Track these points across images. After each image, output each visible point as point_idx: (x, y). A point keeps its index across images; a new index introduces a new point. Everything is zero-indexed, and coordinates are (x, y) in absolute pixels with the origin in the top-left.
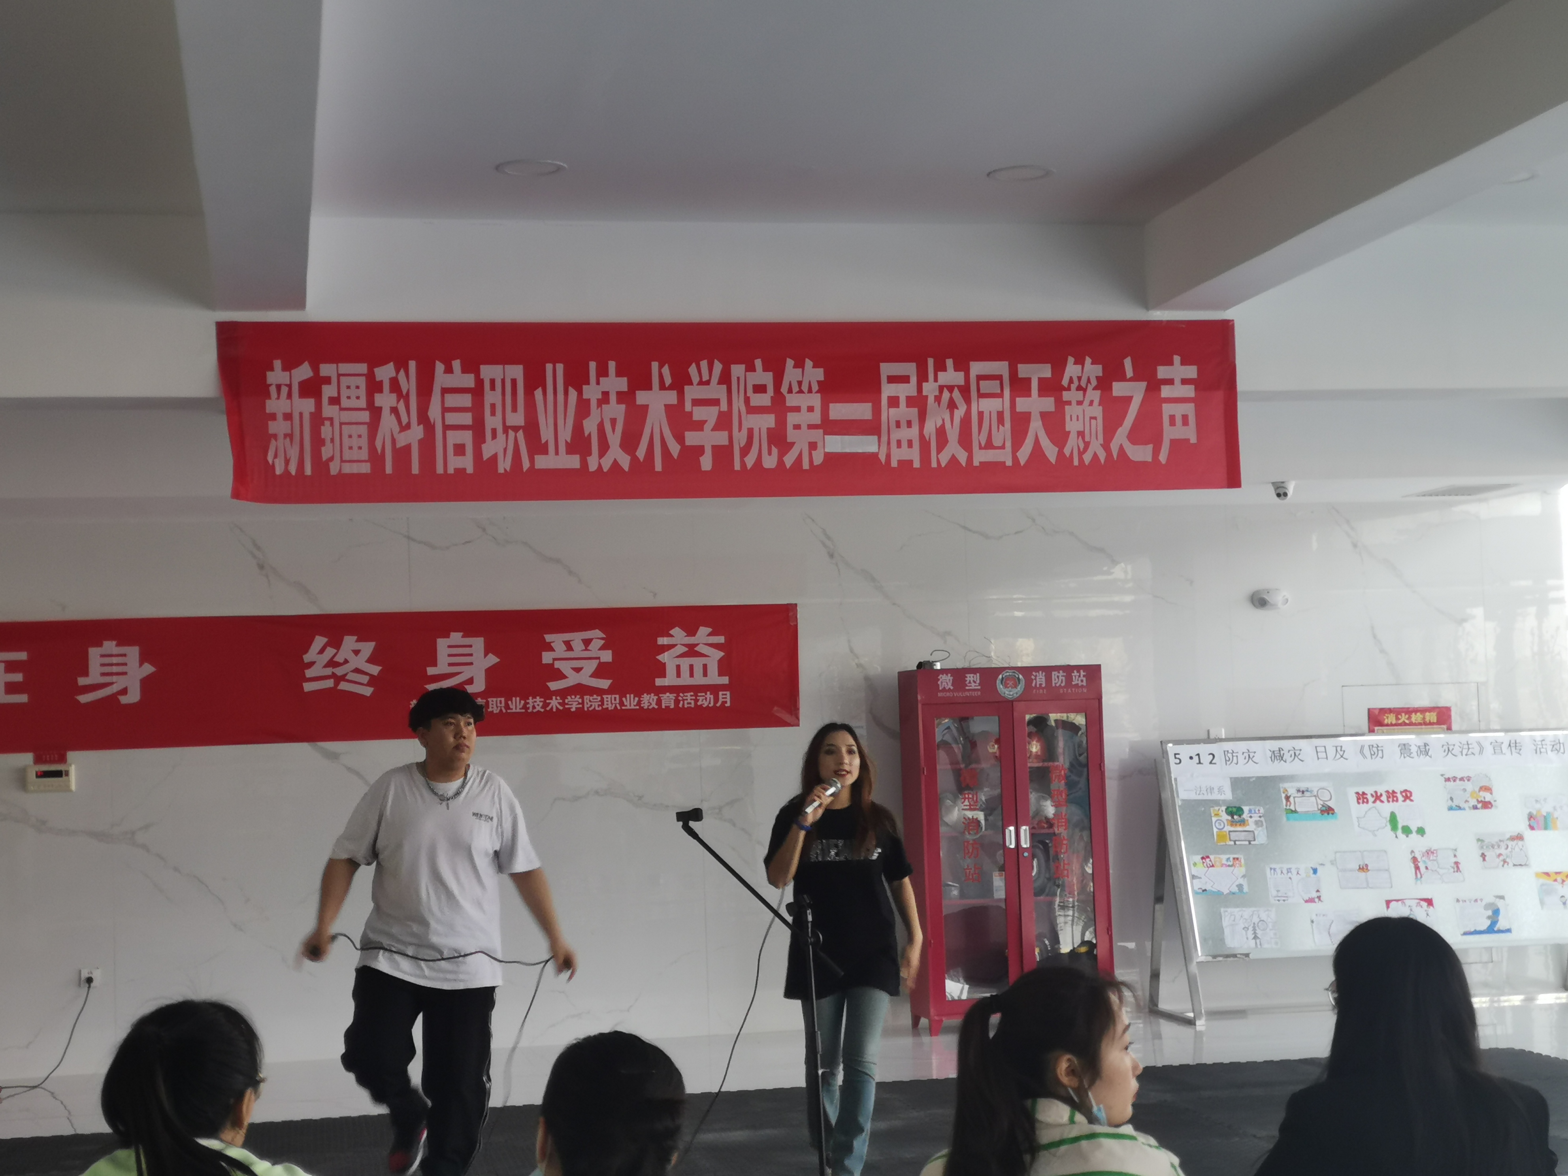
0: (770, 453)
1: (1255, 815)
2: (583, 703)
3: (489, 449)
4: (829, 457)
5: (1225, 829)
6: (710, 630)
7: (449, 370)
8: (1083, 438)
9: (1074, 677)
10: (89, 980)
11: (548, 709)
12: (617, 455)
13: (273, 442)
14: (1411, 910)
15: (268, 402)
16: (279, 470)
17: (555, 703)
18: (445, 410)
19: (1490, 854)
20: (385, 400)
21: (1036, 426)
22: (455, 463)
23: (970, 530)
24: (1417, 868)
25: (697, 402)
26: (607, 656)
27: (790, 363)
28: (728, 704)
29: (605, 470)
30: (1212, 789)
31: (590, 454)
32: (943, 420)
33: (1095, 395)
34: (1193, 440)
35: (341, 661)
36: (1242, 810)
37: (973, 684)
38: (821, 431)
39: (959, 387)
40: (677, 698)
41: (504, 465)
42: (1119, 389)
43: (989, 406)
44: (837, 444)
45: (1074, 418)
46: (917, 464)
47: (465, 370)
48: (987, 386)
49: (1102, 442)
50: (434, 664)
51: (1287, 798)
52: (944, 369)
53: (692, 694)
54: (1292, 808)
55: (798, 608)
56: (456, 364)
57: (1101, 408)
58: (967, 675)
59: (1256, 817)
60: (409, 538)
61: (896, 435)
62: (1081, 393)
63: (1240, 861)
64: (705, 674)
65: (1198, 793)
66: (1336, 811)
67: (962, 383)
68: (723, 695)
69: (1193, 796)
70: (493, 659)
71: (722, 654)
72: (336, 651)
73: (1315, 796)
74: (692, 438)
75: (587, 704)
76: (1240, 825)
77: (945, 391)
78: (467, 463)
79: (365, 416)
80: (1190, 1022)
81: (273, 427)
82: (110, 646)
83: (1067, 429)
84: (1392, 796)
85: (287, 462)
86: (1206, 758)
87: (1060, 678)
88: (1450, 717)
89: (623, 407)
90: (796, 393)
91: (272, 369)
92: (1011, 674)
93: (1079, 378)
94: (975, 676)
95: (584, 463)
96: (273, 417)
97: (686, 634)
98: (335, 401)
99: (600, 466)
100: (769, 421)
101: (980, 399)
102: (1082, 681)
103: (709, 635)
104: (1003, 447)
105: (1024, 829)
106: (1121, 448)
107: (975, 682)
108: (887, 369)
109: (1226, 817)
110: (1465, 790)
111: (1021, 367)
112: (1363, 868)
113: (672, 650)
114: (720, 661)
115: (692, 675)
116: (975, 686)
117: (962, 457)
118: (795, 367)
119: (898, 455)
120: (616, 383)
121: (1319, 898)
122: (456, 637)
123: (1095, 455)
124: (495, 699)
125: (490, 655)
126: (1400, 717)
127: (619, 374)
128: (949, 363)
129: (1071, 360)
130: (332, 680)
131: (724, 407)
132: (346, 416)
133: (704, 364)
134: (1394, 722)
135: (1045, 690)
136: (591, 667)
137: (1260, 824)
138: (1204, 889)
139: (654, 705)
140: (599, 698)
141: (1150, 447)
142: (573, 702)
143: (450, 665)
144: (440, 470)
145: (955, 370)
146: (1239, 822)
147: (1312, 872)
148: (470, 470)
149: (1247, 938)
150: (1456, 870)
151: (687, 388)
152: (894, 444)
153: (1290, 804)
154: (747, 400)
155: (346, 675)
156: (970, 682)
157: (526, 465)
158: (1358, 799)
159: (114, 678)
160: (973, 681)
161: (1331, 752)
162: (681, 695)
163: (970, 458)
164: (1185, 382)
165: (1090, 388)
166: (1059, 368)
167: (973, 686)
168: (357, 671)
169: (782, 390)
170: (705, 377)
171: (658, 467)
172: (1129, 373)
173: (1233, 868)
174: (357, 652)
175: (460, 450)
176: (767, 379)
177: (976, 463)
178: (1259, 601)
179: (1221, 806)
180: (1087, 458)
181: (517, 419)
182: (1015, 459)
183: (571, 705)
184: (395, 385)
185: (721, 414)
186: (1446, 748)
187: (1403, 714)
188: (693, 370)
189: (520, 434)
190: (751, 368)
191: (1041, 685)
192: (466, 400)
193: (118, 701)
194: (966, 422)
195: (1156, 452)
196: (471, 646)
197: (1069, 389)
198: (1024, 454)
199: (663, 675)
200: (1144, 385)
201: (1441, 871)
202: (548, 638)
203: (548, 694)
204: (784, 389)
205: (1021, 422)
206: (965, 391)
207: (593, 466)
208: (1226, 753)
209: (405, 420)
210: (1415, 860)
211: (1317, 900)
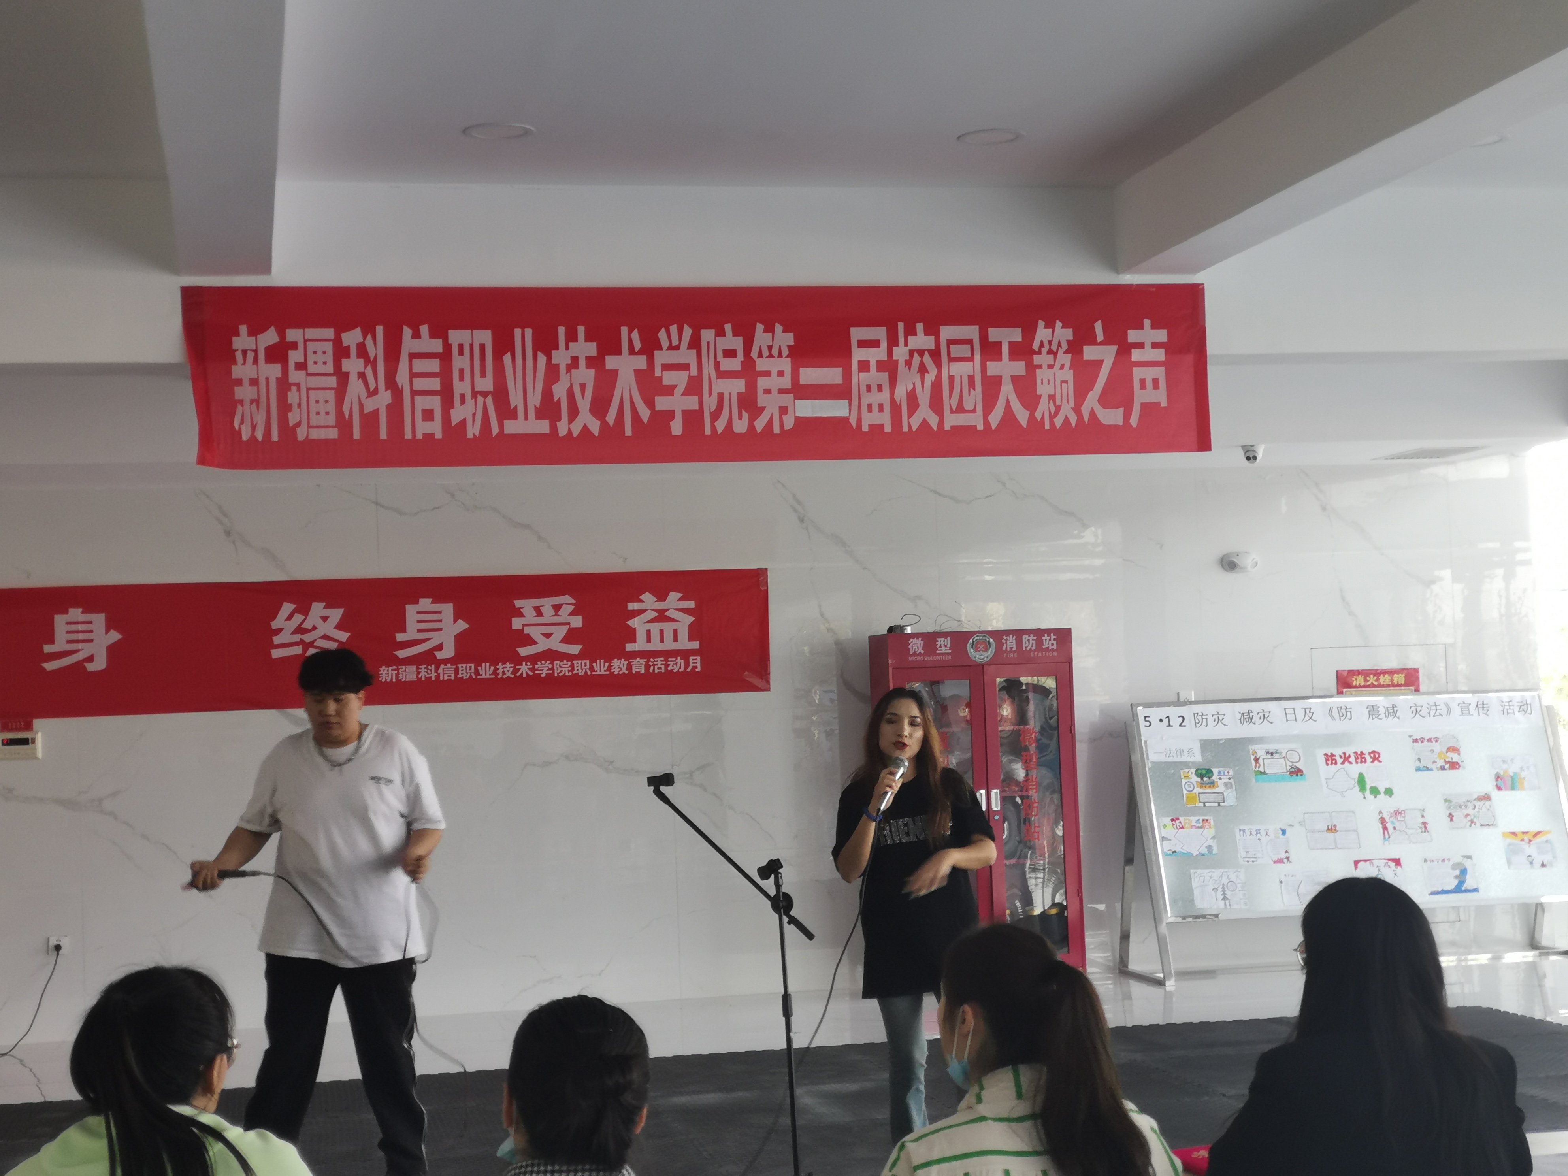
0: (740, 418)
1: (1225, 777)
2: (553, 669)
3: (457, 414)
4: (801, 422)
5: (1193, 792)
6: (680, 595)
7: (416, 335)
8: (1054, 402)
9: (1044, 641)
10: (58, 948)
11: (518, 675)
12: (587, 420)
13: (239, 407)
14: (1379, 870)
15: (233, 367)
16: (245, 436)
17: (525, 669)
18: (413, 375)
19: (1458, 815)
20: (353, 365)
21: (1007, 390)
22: (424, 428)
23: (940, 494)
24: (1385, 828)
25: (667, 367)
26: (577, 622)
27: (760, 327)
28: (698, 669)
29: (575, 434)
30: (1182, 751)
31: (560, 419)
32: (914, 384)
33: (1065, 359)
34: (1164, 404)
35: (310, 627)
36: (1211, 772)
37: (944, 648)
38: (792, 395)
39: (929, 351)
40: (647, 662)
41: (473, 431)
42: (1090, 353)
43: (960, 370)
44: (807, 408)
45: (1045, 381)
46: (888, 428)
47: (433, 335)
48: (956, 350)
49: (1073, 406)
50: (404, 630)
51: (1257, 760)
52: (914, 333)
53: (662, 659)
54: (1261, 769)
55: (769, 574)
56: (424, 329)
57: (1072, 371)
58: (937, 639)
59: (1225, 779)
60: (377, 504)
61: (867, 399)
62: (1052, 356)
63: (1210, 823)
64: (676, 639)
65: (1168, 755)
66: (1304, 772)
67: (933, 347)
68: (693, 660)
69: (1163, 758)
70: (462, 625)
71: (692, 619)
72: (304, 617)
73: (1284, 757)
74: (662, 403)
75: (557, 669)
76: (1210, 787)
77: (916, 356)
78: (435, 428)
79: (332, 382)
80: (1160, 983)
81: (240, 393)
82: (76, 613)
83: (1038, 393)
84: (1360, 757)
85: (254, 427)
86: (1175, 722)
87: (1031, 642)
88: (1418, 678)
89: (592, 372)
90: (767, 357)
91: (238, 334)
92: (981, 638)
93: (1050, 342)
94: (946, 640)
95: (554, 428)
96: (239, 382)
97: (656, 600)
98: (301, 366)
99: (570, 431)
100: (739, 386)
101: (951, 364)
102: (1053, 644)
103: (680, 600)
104: (974, 411)
105: (995, 793)
106: (1092, 413)
107: (946, 646)
108: (857, 333)
109: (1195, 779)
110: (1432, 751)
111: (990, 330)
112: (1332, 829)
113: (642, 616)
114: (691, 627)
115: (662, 640)
116: (946, 650)
117: (934, 422)
118: (765, 331)
119: (869, 419)
120: (585, 348)
121: (1288, 858)
122: (425, 603)
123: (1067, 419)
124: (464, 665)
125: (460, 621)
126: (1368, 678)
127: (588, 339)
128: (920, 327)
129: (1041, 324)
130: (301, 647)
131: (694, 372)
132: (314, 382)
133: (674, 329)
134: (1362, 684)
135: (1015, 654)
136: (562, 631)
137: (1229, 785)
138: (1173, 850)
139: (624, 670)
140: (569, 663)
141: (1121, 410)
142: (543, 668)
143: (419, 631)
144: (408, 435)
145: (926, 335)
146: (1208, 784)
147: (1281, 832)
148: (439, 435)
149: (1217, 899)
150: (1423, 830)
151: (657, 353)
152: (864, 409)
153: (1260, 765)
154: (717, 365)
155: (315, 640)
156: (940, 647)
157: (495, 430)
158: (1327, 760)
159: (80, 646)
160: (944, 646)
161: (1300, 714)
162: (652, 660)
163: (941, 423)
164: (1155, 345)
165: (1061, 352)
166: (1029, 331)
167: (944, 650)
168: (325, 637)
169: (752, 355)
170: (675, 342)
171: (628, 432)
172: (1100, 337)
173: (1202, 830)
174: (325, 619)
175: (428, 415)
176: (737, 343)
177: (947, 427)
178: (1229, 564)
179: (1191, 768)
180: (1059, 422)
181: (486, 384)
182: (986, 423)
183: (542, 670)
184: (362, 351)
185: (690, 378)
186: (1414, 709)
187: (1372, 676)
188: (662, 335)
189: (489, 400)
190: (721, 333)
191: (1011, 648)
192: (434, 366)
193: (85, 668)
194: (937, 386)
195: (1127, 416)
196: (440, 612)
197: (1039, 353)
198: (995, 419)
199: (633, 640)
200: (1114, 348)
201: (1409, 832)
202: (518, 603)
203: (518, 660)
204: (754, 354)
205: (992, 386)
206: (935, 354)
207: (562, 431)
208: (1196, 715)
209: (372, 386)
210: (1383, 820)
211: (1285, 861)
